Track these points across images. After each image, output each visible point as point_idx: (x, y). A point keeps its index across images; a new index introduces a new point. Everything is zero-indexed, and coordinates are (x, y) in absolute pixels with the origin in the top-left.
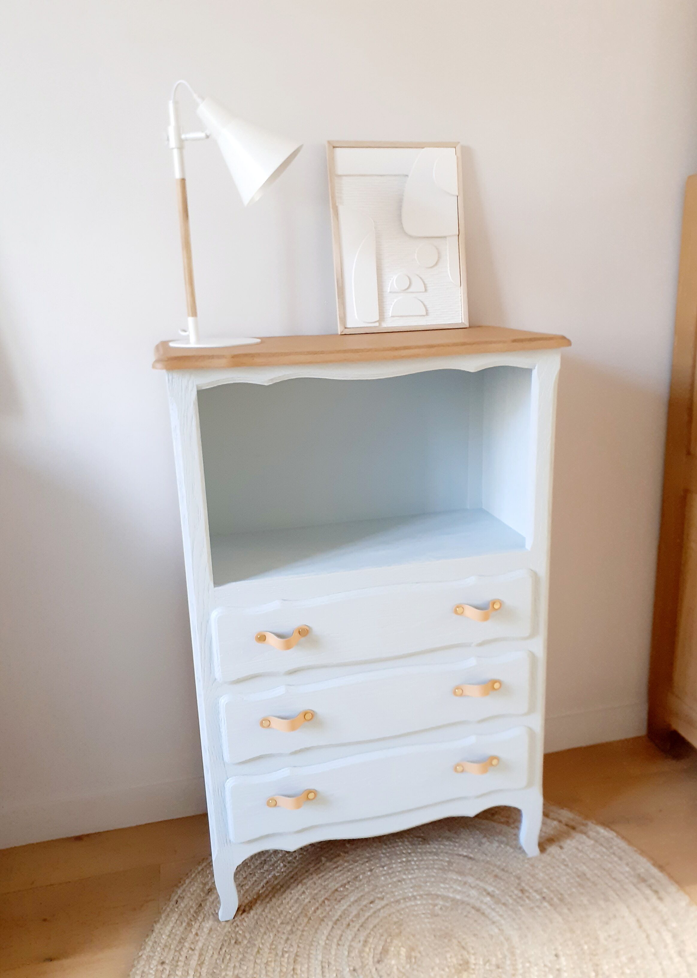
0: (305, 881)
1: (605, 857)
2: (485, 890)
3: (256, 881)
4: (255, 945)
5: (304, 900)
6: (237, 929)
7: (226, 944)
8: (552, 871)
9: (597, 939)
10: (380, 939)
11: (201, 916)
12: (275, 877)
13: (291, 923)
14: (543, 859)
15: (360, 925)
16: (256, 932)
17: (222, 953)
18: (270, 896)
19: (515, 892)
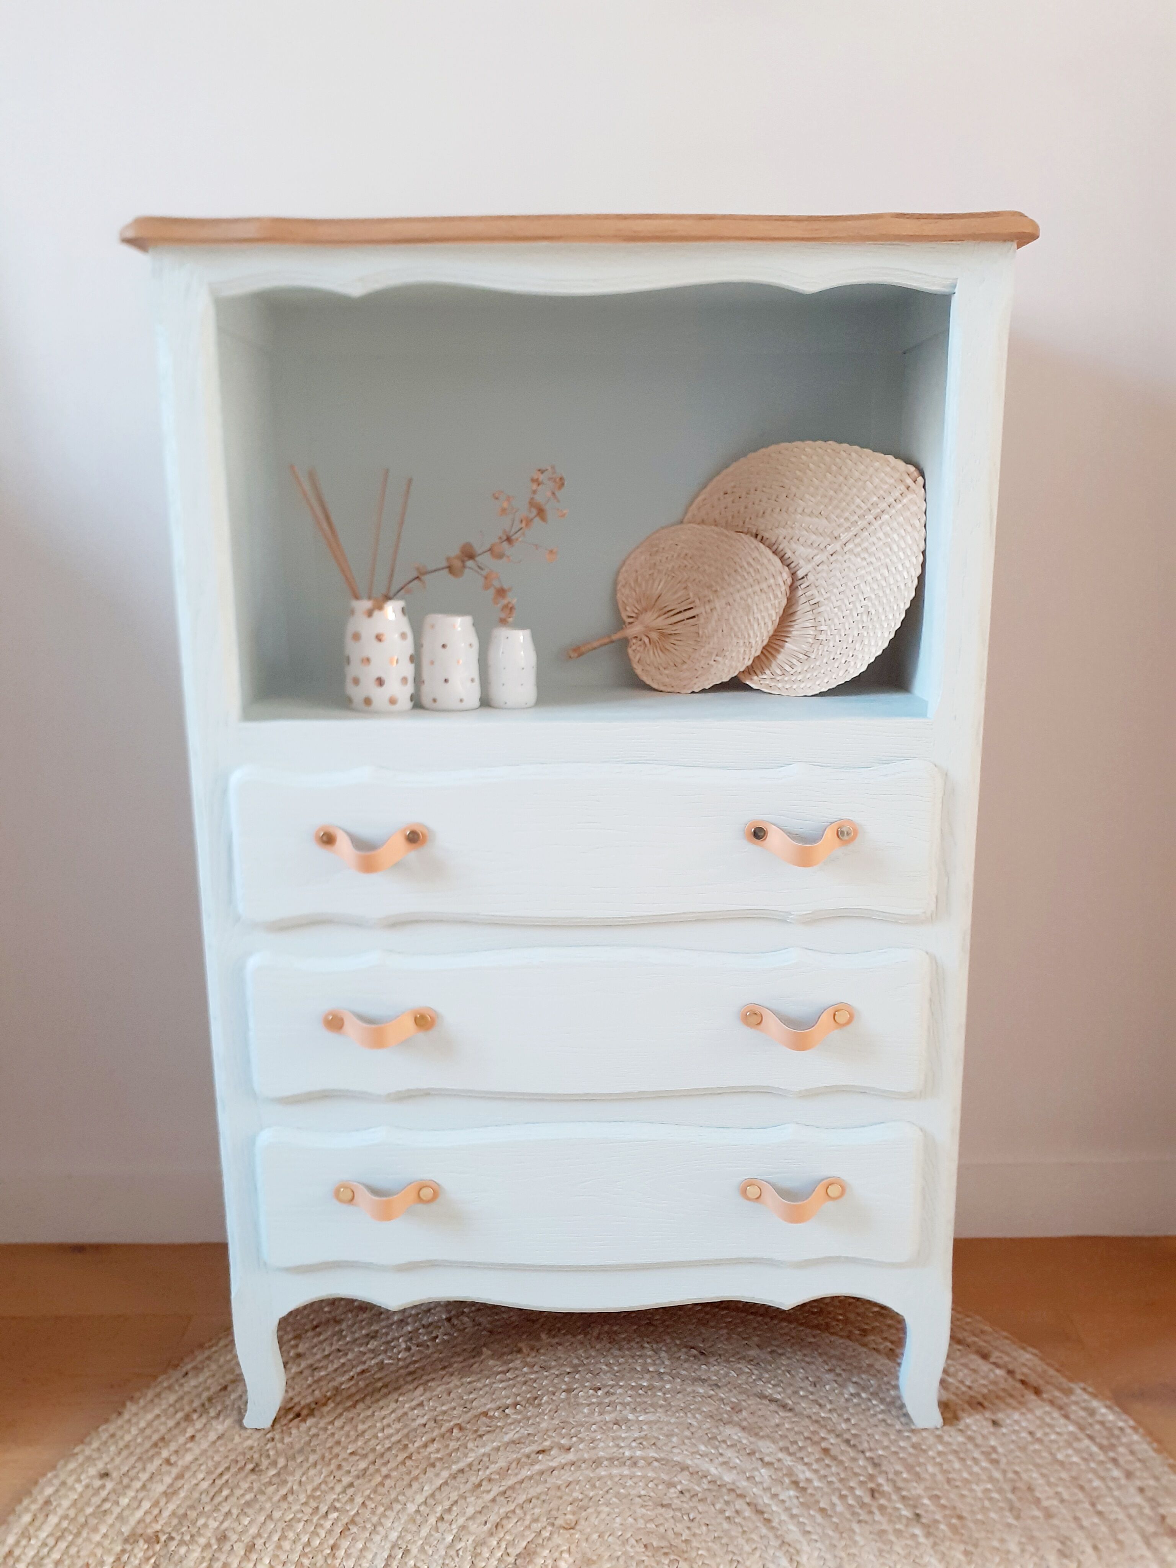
1: (1092, 1465)
2: (789, 1474)
3: (343, 1364)
4: (286, 1482)
5: (414, 1420)
6: (269, 1446)
7: (233, 1470)
8: (957, 1465)
10: (528, 1527)
11: (216, 1408)
12: (381, 1366)
13: (371, 1457)
14: (946, 1438)
15: (502, 1489)
16: (299, 1460)
17: (219, 1482)
18: (357, 1397)
19: (859, 1492)
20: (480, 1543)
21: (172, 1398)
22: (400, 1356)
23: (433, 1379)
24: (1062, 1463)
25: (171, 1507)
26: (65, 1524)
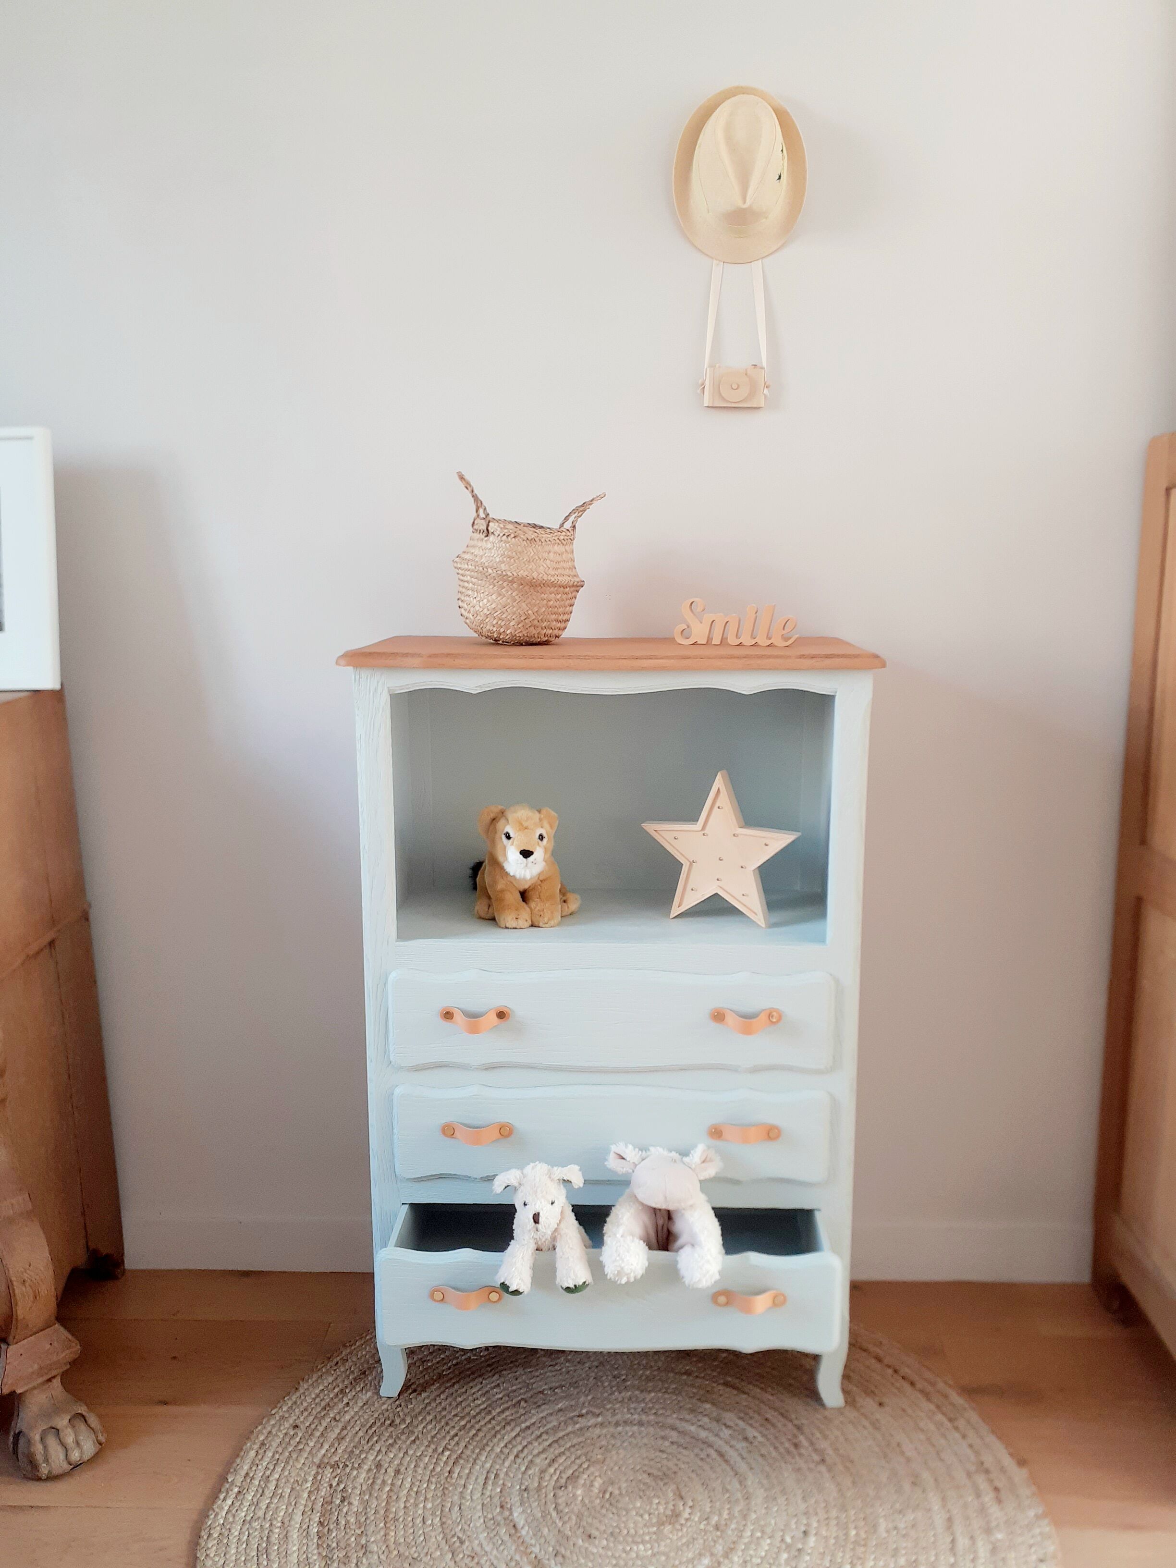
0: (504, 1372)
1: (942, 1430)
2: (744, 1434)
4: (413, 1432)
5: (494, 1396)
6: (399, 1409)
7: (379, 1424)
9: (875, 1527)
10: (574, 1462)
11: (360, 1385)
13: (467, 1419)
14: (846, 1414)
15: (555, 1439)
16: (420, 1418)
17: (370, 1432)
18: (453, 1381)
19: (787, 1445)
20: (543, 1471)
21: (330, 1379)
22: (481, 1354)
23: (505, 1370)
25: (342, 1447)
26: (277, 1456)
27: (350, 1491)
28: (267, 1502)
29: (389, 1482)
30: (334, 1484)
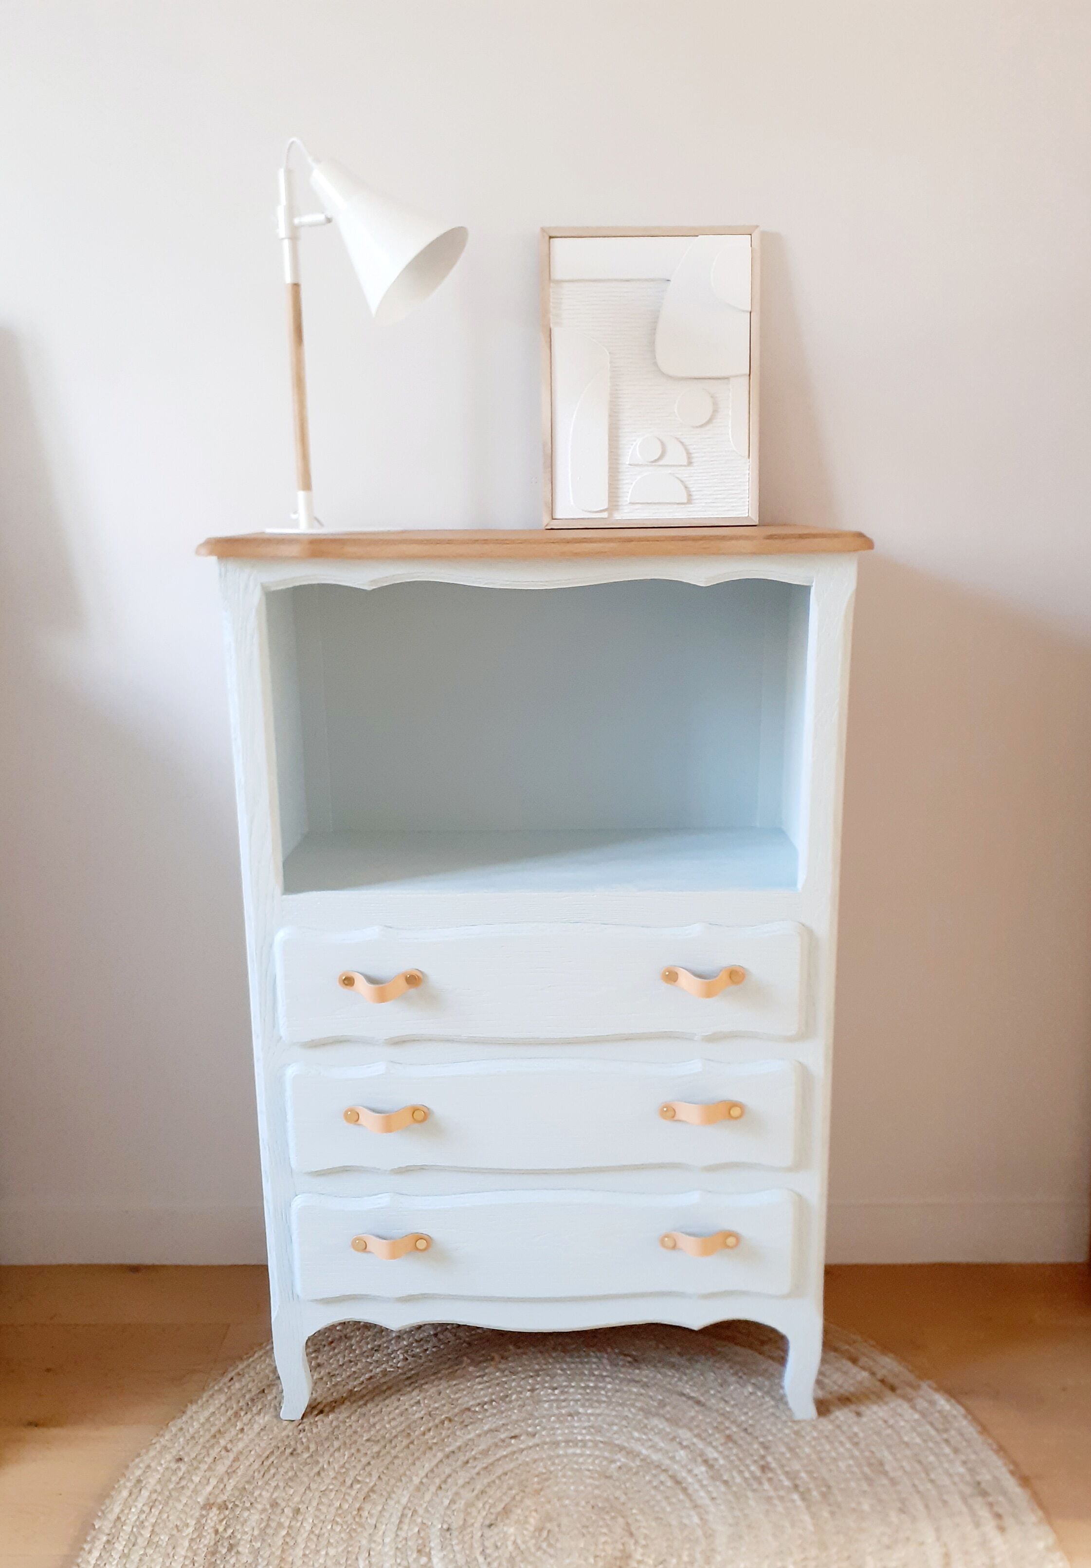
0: (426, 1387)
1: (931, 1444)
2: (702, 1454)
3: (354, 1372)
4: (318, 1462)
5: (414, 1415)
6: (301, 1435)
7: (277, 1453)
8: (828, 1447)
11: (257, 1406)
12: (385, 1373)
13: (382, 1443)
14: (820, 1427)
15: (484, 1465)
16: (326, 1446)
17: (267, 1463)
18: (368, 1398)
19: (753, 1468)
21: (223, 1398)
22: (399, 1365)
23: (426, 1383)
24: (907, 1444)
25: (232, 1482)
26: (154, 1496)
27: (239, 1536)
28: (142, 1552)
29: (287, 1524)
30: (221, 1529)
